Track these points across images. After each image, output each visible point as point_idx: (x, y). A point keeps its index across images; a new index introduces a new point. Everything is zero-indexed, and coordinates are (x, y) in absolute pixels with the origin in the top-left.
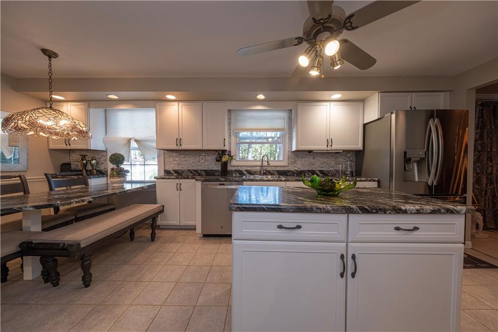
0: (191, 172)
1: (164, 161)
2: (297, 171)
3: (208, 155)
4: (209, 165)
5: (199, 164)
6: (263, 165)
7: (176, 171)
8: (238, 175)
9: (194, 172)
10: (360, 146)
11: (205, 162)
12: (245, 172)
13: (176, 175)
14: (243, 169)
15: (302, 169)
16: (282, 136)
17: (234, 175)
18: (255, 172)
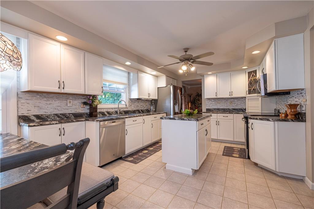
0: (59, 117)
1: (18, 104)
2: (132, 110)
3: (76, 99)
4: (76, 108)
5: (66, 107)
6: (119, 107)
7: (38, 117)
8: (101, 116)
9: (62, 116)
10: (156, 98)
11: (72, 105)
12: (106, 113)
13: (38, 121)
14: (104, 111)
15: (134, 109)
16: (125, 88)
17: (99, 116)
18: (112, 112)
